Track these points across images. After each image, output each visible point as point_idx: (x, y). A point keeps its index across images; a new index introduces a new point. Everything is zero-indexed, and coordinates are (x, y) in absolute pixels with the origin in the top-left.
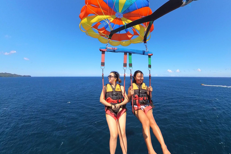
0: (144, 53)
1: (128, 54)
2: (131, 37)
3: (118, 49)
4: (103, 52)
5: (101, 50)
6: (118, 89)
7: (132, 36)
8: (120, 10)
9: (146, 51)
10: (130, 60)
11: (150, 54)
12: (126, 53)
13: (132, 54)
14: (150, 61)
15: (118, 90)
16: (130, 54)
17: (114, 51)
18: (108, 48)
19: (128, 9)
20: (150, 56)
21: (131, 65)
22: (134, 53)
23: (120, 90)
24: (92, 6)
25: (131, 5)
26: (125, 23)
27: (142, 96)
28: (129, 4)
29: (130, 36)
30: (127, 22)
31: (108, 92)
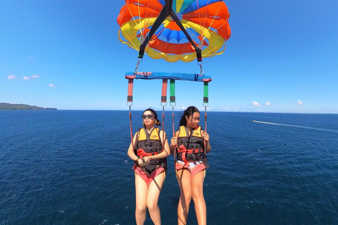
0: (196, 78)
1: (169, 81)
3: (153, 74)
4: (131, 81)
5: (126, 78)
6: (155, 136)
9: (200, 74)
10: (173, 90)
11: (207, 80)
12: (165, 80)
13: (176, 81)
14: (206, 91)
15: (155, 139)
16: (173, 81)
17: (146, 78)
18: (138, 73)
19: (190, 6)
20: (206, 83)
21: (173, 99)
22: (178, 79)
23: (158, 138)
27: (192, 147)
31: (141, 141)
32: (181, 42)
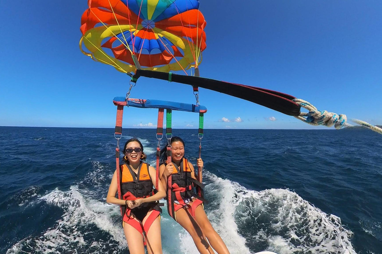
0: (193, 109)
1: (165, 110)
2: (170, 60)
3: (148, 102)
4: (120, 107)
5: (115, 104)
6: (145, 176)
7: (171, 57)
8: (150, 15)
9: (196, 105)
10: (169, 121)
11: (203, 111)
12: (161, 110)
13: (173, 111)
14: (202, 123)
16: (169, 111)
18: (130, 99)
19: (163, 13)
20: (201, 114)
21: (169, 131)
22: (175, 109)
23: (148, 178)
24: (100, 10)
25: (168, 7)
26: (159, 36)
28: (165, 4)
29: (167, 59)
30: (162, 34)
32: (153, 52)
